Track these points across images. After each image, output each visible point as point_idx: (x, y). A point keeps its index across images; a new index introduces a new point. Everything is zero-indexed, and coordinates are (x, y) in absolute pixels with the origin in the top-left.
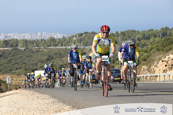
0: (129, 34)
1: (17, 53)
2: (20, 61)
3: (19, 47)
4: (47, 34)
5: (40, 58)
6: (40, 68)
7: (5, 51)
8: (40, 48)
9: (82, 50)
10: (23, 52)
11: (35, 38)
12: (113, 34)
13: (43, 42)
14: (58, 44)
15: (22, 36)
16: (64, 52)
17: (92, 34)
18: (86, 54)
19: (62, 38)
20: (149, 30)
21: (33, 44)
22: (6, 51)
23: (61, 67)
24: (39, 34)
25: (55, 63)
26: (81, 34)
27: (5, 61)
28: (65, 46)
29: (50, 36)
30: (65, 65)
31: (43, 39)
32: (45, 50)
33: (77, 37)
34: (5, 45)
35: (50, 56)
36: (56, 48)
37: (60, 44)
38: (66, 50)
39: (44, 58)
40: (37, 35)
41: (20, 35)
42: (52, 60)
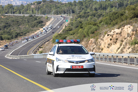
0: (87, 4)
9: (39, 18)
12: (71, 3)
14: (16, 11)
16: (21, 19)
17: (50, 2)
19: (20, 6)
20: (106, 0)
23: (18, 35)
25: (12, 31)
26: (40, 1)
28: (23, 13)
29: (9, 2)
30: (22, 33)
31: (1, 5)
32: (3, 17)
35: (8, 24)
36: (14, 16)
37: (18, 12)
38: (23, 18)
39: (1, 25)
42: (9, 27)
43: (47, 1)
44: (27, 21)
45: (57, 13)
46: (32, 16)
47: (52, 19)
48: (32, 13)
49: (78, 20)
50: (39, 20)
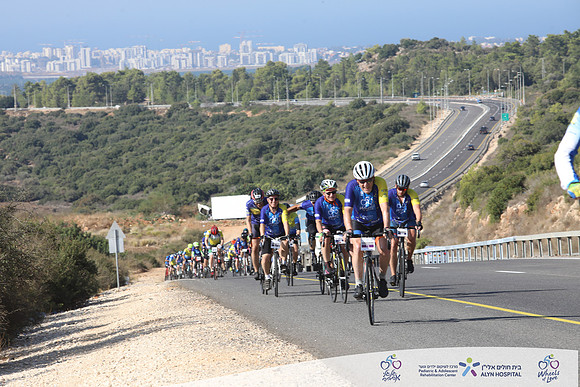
1: (139, 127)
2: (151, 156)
3: (149, 104)
4: (255, 49)
5: (229, 146)
6: (230, 184)
7: (95, 119)
8: (230, 106)
9: (393, 112)
10: (162, 123)
11: (210, 64)
12: (517, 45)
13: (241, 81)
14: (300, 89)
15: (158, 59)
16: (322, 119)
17: (433, 47)
19: (313, 66)
21: (204, 91)
22: (99, 120)
23: (314, 179)
24: (225, 48)
25: (288, 165)
26: (390, 46)
27: (96, 158)
28: (326, 96)
29: (268, 56)
30: (330, 172)
31: (240, 70)
32: (249, 114)
33: (374, 61)
34: (93, 93)
35: (271, 138)
36: (292, 106)
37: (306, 91)
38: (330, 114)
39: (246, 145)
40: (216, 53)
41: (150, 56)
42: (276, 153)
43: (420, 42)
44: (344, 125)
45: (462, 86)
46: (364, 104)
47: (445, 113)
48: (362, 92)
49: (551, 110)
50: (393, 118)
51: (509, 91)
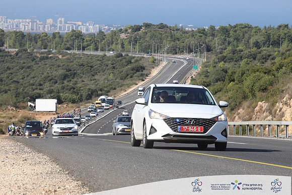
0: (238, 32)
2: (6, 76)
3: (6, 48)
4: (66, 23)
5: (48, 73)
6: (47, 93)
8: (50, 52)
9: (137, 61)
10: (13, 58)
11: (41, 29)
12: (204, 30)
13: (57, 39)
14: (88, 45)
15: (13, 24)
16: (99, 62)
17: (160, 28)
18: (144, 69)
19: (96, 34)
20: (280, 26)
21: (37, 43)
23: (92, 93)
24: (50, 21)
25: (79, 85)
26: (137, 26)
28: (102, 50)
29: (73, 27)
30: (101, 90)
31: (57, 33)
32: (60, 57)
35: (71, 70)
36: (84, 54)
37: (92, 46)
38: (103, 59)
39: (57, 73)
40: (45, 23)
41: (8, 22)
42: (73, 78)
43: (154, 25)
44: (110, 66)
45: (174, 50)
46: (122, 56)
47: (164, 63)
48: (121, 49)
49: (219, 65)
50: (137, 64)
51: (199, 54)
